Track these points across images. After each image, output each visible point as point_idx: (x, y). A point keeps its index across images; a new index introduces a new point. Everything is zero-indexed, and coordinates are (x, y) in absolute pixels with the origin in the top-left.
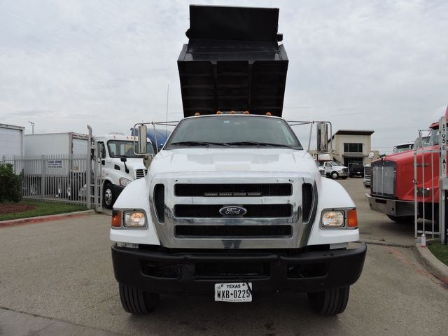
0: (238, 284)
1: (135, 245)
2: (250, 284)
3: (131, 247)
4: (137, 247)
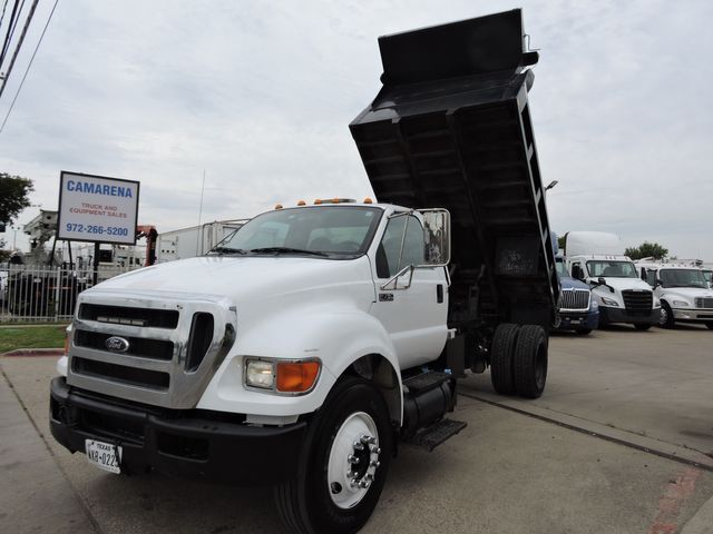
0: (108, 445)
2: (120, 449)
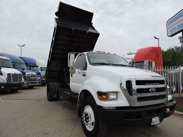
0: (157, 117)
1: (114, 107)
3: (112, 108)
4: (115, 108)
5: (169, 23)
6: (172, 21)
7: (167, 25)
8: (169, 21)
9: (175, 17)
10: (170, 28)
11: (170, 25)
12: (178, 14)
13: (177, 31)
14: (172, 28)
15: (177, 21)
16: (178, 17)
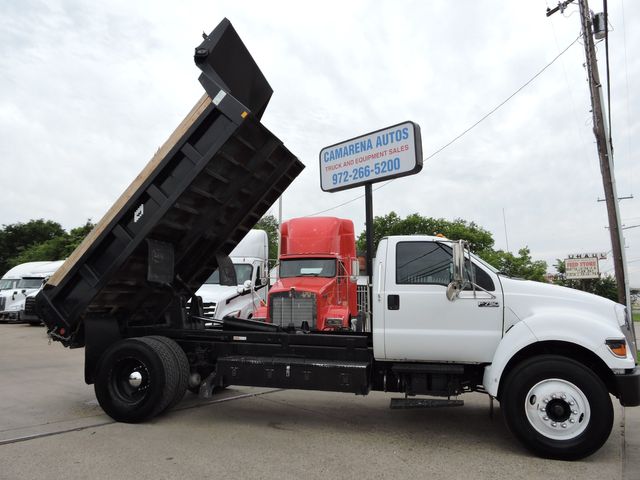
5: (328, 156)
6: (339, 154)
7: (323, 159)
8: (328, 150)
9: (347, 144)
10: (330, 168)
11: (332, 163)
12: (357, 141)
13: (351, 181)
14: (337, 171)
15: (353, 157)
16: (357, 148)
